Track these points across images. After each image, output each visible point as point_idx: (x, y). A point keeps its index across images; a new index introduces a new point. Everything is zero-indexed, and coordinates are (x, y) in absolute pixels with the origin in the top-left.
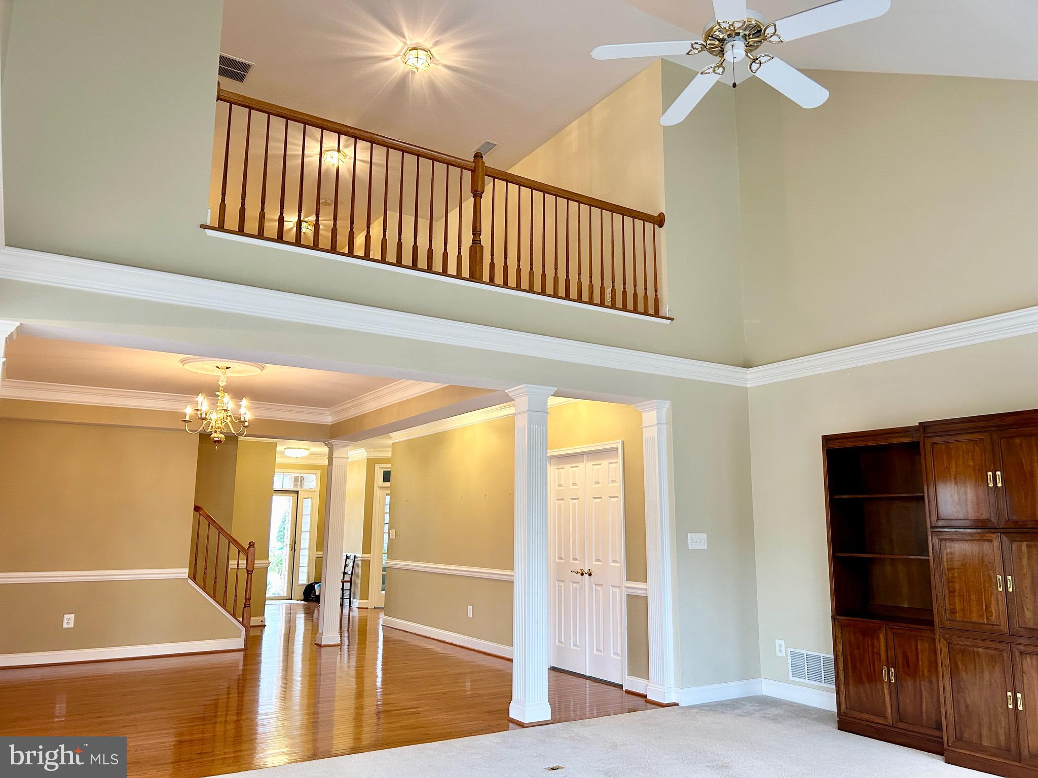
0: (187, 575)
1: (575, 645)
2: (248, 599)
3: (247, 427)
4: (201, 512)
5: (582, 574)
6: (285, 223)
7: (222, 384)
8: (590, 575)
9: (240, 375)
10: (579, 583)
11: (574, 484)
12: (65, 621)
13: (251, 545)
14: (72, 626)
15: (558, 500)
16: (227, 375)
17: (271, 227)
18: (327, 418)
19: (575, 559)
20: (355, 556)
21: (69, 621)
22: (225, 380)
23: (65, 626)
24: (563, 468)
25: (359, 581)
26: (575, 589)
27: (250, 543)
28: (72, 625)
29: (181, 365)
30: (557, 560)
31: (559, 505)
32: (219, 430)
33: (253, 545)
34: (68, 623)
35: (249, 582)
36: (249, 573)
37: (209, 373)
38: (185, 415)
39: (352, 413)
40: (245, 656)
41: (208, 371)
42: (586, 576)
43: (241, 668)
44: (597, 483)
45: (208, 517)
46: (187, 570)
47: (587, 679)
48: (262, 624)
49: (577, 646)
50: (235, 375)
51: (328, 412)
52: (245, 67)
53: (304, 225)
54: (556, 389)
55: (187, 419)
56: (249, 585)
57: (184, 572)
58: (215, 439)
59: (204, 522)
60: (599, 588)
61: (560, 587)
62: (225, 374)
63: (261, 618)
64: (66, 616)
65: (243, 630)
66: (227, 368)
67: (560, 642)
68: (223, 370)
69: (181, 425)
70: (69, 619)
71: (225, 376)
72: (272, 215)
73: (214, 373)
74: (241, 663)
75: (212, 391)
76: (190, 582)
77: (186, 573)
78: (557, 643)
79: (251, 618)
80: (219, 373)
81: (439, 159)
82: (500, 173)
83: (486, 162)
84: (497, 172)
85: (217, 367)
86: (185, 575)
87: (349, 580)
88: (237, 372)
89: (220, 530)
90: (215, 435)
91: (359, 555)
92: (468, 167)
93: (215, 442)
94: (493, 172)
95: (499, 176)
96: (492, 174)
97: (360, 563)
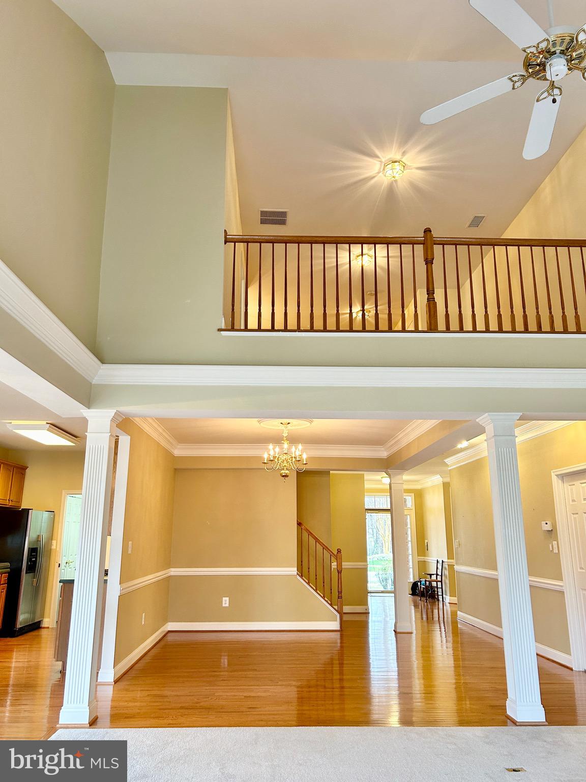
0: (295, 573)
2: (340, 592)
3: (306, 464)
4: (303, 527)
7: (285, 435)
9: (297, 427)
11: (584, 499)
12: (224, 602)
13: (339, 551)
15: (573, 514)
16: (289, 428)
18: (383, 454)
20: (443, 561)
21: (226, 602)
22: (287, 432)
23: (224, 605)
24: (574, 485)
25: (447, 581)
27: (338, 549)
28: (227, 605)
29: (259, 424)
30: (579, 570)
31: (575, 519)
32: (286, 468)
34: (225, 604)
35: (339, 579)
36: (339, 572)
37: (277, 428)
38: (263, 458)
39: (395, 449)
40: (342, 636)
41: (276, 426)
43: (339, 645)
45: (307, 530)
46: (296, 569)
48: (366, 611)
50: (293, 428)
51: (383, 449)
52: (284, 214)
54: (521, 414)
55: (266, 462)
56: (340, 582)
57: (294, 570)
58: (283, 474)
59: (305, 534)
61: (584, 595)
62: (287, 427)
63: (364, 607)
64: (224, 599)
65: (338, 616)
66: (289, 423)
68: (285, 426)
69: (262, 466)
71: (287, 429)
73: (280, 428)
74: (339, 641)
75: (277, 440)
76: (298, 577)
79: (344, 607)
80: (282, 427)
81: (393, 242)
82: (449, 239)
83: (435, 234)
84: (446, 239)
85: (281, 423)
86: (294, 572)
87: (440, 580)
88: (295, 426)
89: (317, 540)
90: (283, 471)
91: (445, 560)
92: (419, 242)
93: (283, 476)
94: (442, 241)
95: (449, 242)
96: (441, 242)
97: (447, 567)
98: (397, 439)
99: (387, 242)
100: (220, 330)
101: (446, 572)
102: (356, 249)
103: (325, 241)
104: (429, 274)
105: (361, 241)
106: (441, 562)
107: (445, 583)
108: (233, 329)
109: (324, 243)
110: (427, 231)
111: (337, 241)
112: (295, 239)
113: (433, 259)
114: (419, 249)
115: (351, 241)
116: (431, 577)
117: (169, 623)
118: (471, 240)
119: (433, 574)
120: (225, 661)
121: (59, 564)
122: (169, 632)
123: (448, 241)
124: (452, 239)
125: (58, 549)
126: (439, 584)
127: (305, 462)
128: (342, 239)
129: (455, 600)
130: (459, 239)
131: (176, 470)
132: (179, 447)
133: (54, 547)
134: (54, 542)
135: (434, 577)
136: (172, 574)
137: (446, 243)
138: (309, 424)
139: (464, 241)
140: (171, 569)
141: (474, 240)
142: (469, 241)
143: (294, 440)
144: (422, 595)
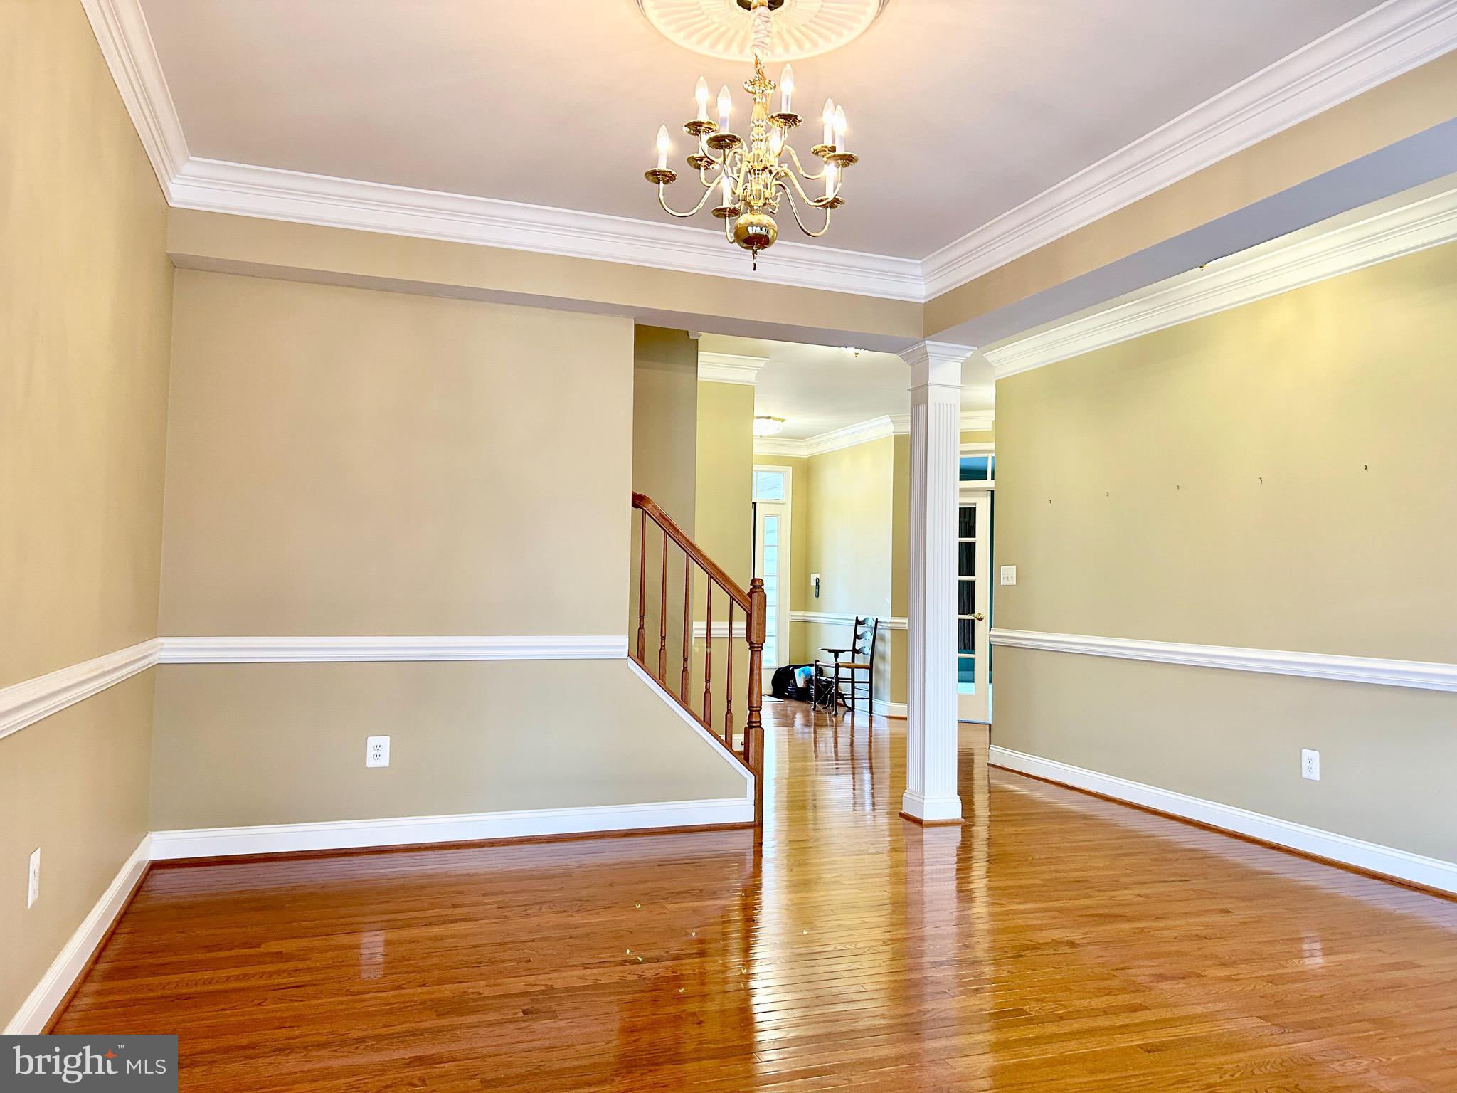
0: (624, 651)
2: (755, 709)
4: (649, 510)
12: (371, 752)
13: (757, 585)
14: (387, 764)
20: (876, 621)
21: (379, 751)
23: (371, 763)
27: (753, 581)
28: (385, 762)
32: (761, 203)
33: (760, 587)
34: (377, 757)
35: (755, 669)
36: (756, 649)
45: (661, 519)
46: (624, 640)
55: (663, 167)
56: (756, 677)
57: (620, 644)
58: (751, 231)
59: (656, 534)
64: (372, 741)
65: (750, 780)
68: (761, 11)
70: (378, 748)
76: (633, 665)
77: (624, 646)
86: (621, 651)
87: (869, 664)
89: (692, 552)
91: (886, 618)
97: (888, 634)
101: (885, 648)
106: (871, 623)
107: (882, 671)
116: (836, 657)
117: (153, 836)
119: (843, 651)
131: (177, 266)
135: (845, 658)
136: (166, 657)
140: (162, 640)
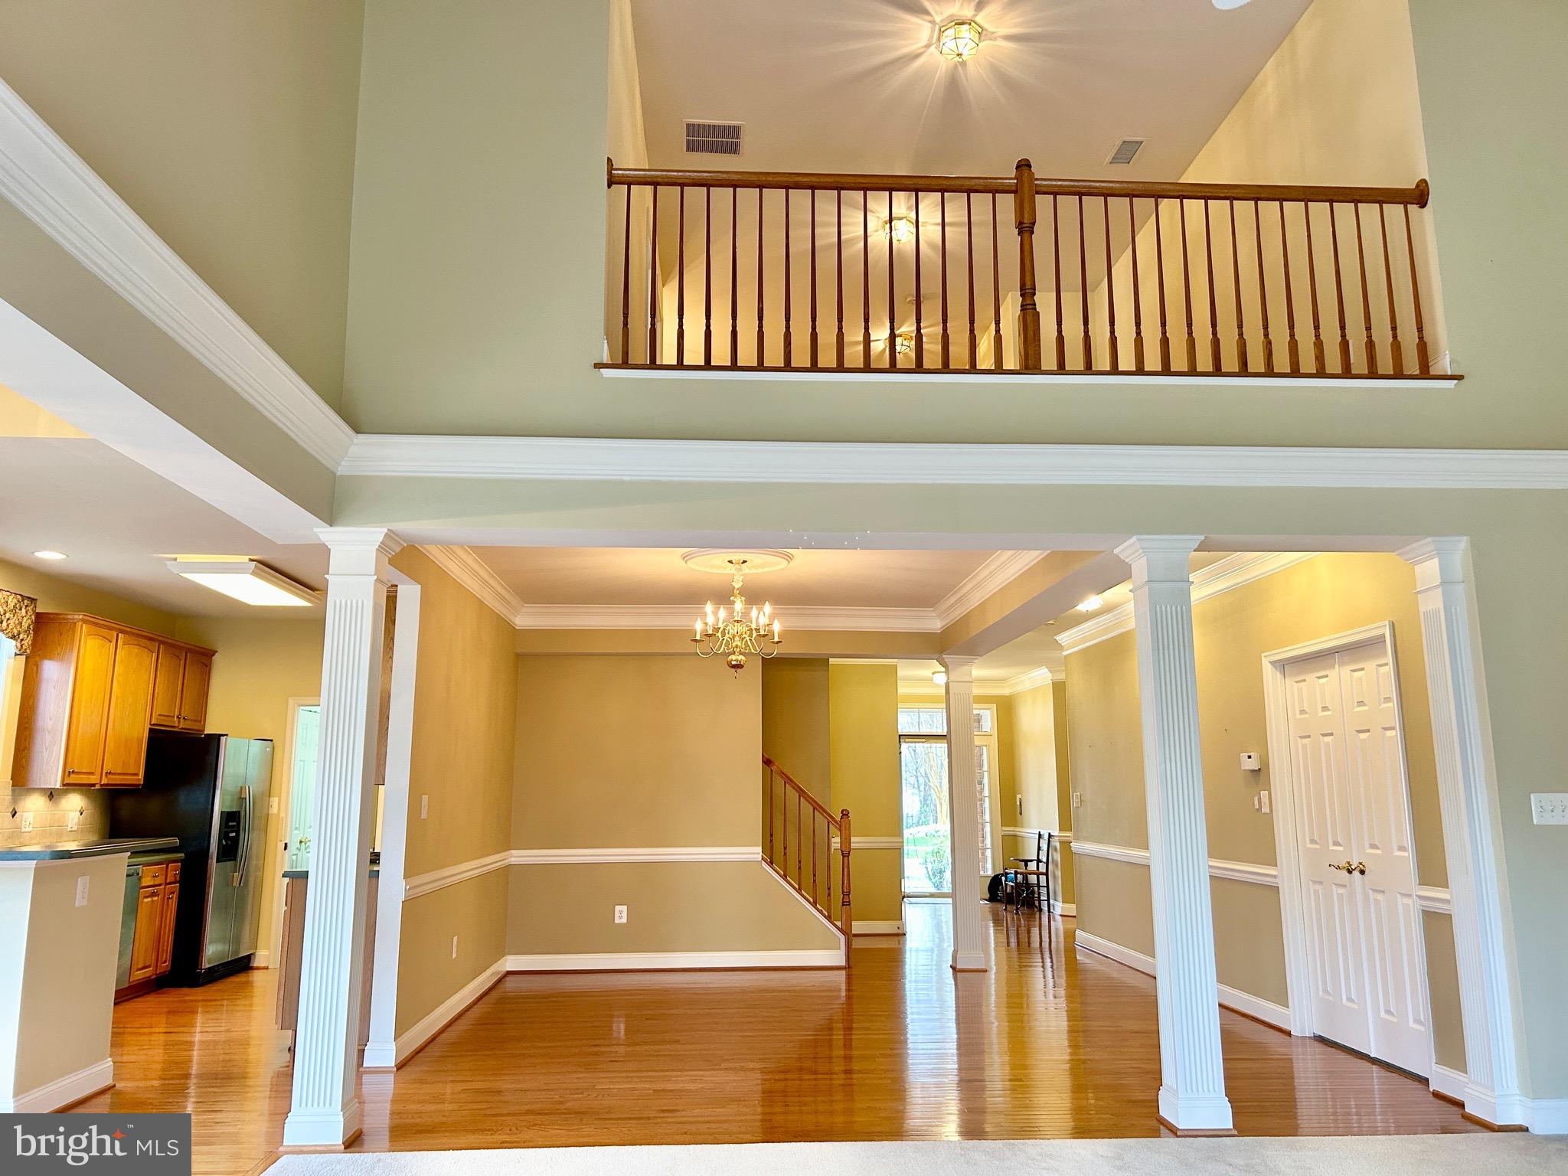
0: (760, 857)
1: (1350, 999)
2: (846, 894)
3: (778, 642)
4: (774, 768)
5: (1350, 872)
6: (871, 344)
7: (737, 585)
8: (1362, 872)
9: (761, 570)
10: (1346, 886)
11: (1325, 708)
12: (617, 915)
13: (845, 814)
15: (1301, 737)
16: (744, 572)
17: (854, 354)
18: (935, 624)
19: (1336, 843)
20: (1050, 835)
21: (621, 914)
22: (741, 579)
23: (617, 921)
24: (1305, 680)
25: (1059, 873)
26: (1340, 896)
27: (842, 811)
28: (624, 920)
29: (683, 562)
30: (1309, 846)
31: (1304, 747)
32: (738, 650)
33: (847, 815)
34: (621, 917)
35: (846, 867)
36: (846, 854)
37: (721, 571)
38: (693, 631)
39: (957, 614)
40: (849, 978)
41: (720, 568)
42: (1356, 873)
43: (843, 994)
44: (1361, 703)
45: (783, 774)
46: (760, 849)
47: (1374, 1064)
48: (900, 932)
49: (1352, 1001)
50: (754, 571)
51: (934, 614)
52: (735, 131)
53: (898, 340)
54: (1202, 538)
55: (698, 638)
56: (846, 873)
57: (755, 852)
58: (733, 663)
59: (779, 783)
60: (1380, 897)
61: (1316, 892)
62: (740, 570)
63: (897, 923)
64: (618, 908)
65: (842, 938)
66: (744, 562)
67: (1325, 991)
68: (737, 566)
69: (691, 648)
70: (621, 912)
71: (741, 573)
72: (854, 335)
73: (727, 571)
74: (843, 987)
75: (723, 597)
76: (764, 864)
77: (759, 854)
78: (1321, 993)
79: (854, 922)
80: (730, 569)
81: (953, 188)
82: (1066, 183)
83: (1039, 171)
84: (1059, 183)
85: (731, 562)
86: (756, 856)
87: (1045, 871)
88: (756, 567)
89: (801, 793)
90: (733, 657)
91: (1055, 832)
92: (1007, 188)
93: (733, 666)
94: (1052, 186)
95: (1066, 190)
96: (1051, 190)
97: (1058, 845)
98: (959, 595)
99: (943, 187)
100: (599, 366)
101: (1056, 856)
102: (878, 203)
103: (814, 184)
104: (1026, 253)
105: (890, 185)
106: (1046, 837)
107: (1055, 877)
108: (625, 364)
109: (813, 188)
110: (1024, 166)
111: (839, 184)
112: (754, 178)
113: (1034, 223)
114: (1007, 202)
115: (868, 184)
116: (1026, 865)
117: (510, 957)
118: (1111, 185)
119: (1031, 861)
120: (620, 1028)
121: (286, 844)
122: (509, 973)
123: (1066, 186)
124: (1072, 183)
125: (282, 815)
126: (1043, 878)
127: (776, 639)
128: (851, 180)
129: (1071, 909)
130: (1088, 184)
131: (520, 657)
132: (524, 610)
133: (274, 810)
134: (274, 801)
136: (513, 860)
137: (1062, 190)
138: (783, 564)
139: (1096, 188)
140: (513, 852)
141: (1117, 185)
142: (1106, 188)
143: (755, 595)
144: (1009, 900)
